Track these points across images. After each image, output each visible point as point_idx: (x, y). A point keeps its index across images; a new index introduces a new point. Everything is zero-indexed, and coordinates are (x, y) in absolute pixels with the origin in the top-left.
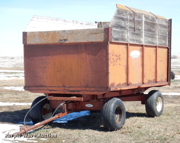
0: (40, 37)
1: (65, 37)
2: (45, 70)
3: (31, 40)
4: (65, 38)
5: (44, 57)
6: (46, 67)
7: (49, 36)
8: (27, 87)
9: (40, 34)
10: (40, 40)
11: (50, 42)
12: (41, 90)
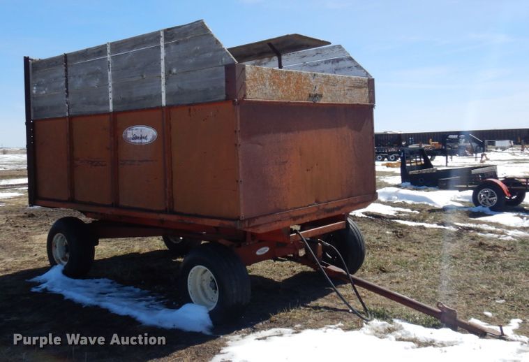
0: (274, 83)
1: (317, 88)
2: (285, 169)
3: (256, 89)
4: (317, 91)
5: (282, 136)
6: (286, 162)
7: (290, 83)
8: (247, 222)
9: (272, 75)
10: (273, 90)
11: (293, 100)
12: (276, 222)
